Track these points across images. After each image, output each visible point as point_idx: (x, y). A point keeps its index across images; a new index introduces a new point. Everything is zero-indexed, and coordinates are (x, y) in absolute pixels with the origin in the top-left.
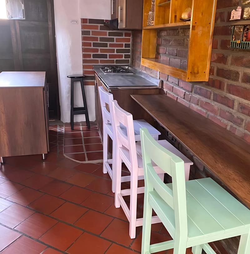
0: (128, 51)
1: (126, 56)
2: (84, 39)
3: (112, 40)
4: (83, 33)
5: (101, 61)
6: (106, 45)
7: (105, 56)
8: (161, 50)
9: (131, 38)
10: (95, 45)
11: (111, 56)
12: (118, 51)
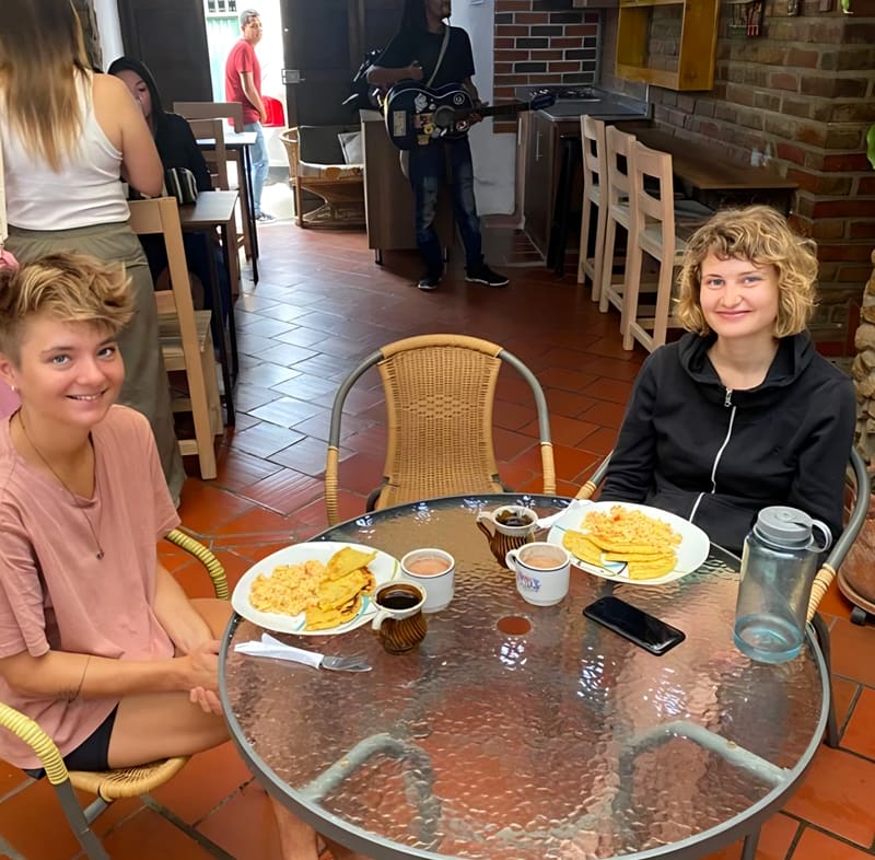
0: (592, 54)
1: (587, 66)
2: (499, 31)
3: (558, 31)
4: (498, 19)
5: (534, 79)
6: (544, 43)
7: (542, 68)
8: (652, 48)
9: (599, 25)
10: (521, 43)
11: (553, 67)
12: (569, 55)
